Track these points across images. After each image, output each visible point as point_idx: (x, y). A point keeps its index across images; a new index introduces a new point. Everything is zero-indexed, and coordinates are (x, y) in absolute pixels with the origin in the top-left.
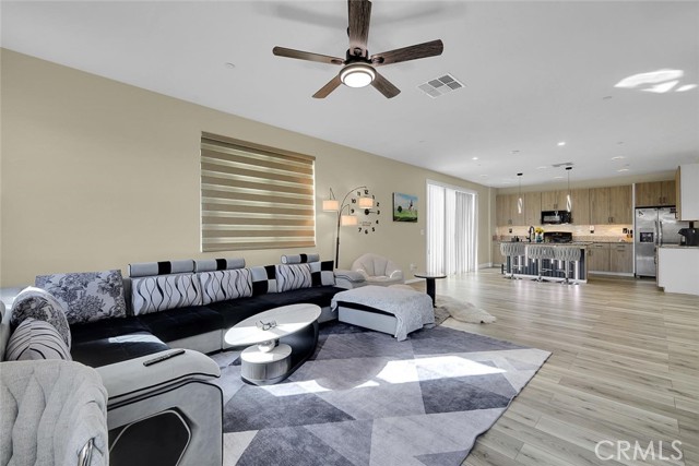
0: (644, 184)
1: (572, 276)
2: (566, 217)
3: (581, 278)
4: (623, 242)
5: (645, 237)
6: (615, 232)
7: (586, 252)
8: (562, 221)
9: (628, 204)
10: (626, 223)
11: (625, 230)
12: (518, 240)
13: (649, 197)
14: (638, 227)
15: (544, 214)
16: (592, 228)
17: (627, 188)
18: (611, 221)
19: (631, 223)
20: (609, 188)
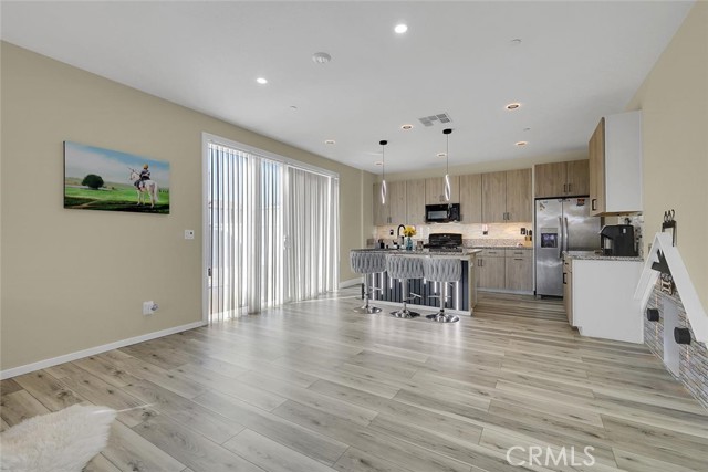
0: (546, 165)
1: (451, 305)
2: (454, 212)
3: (463, 308)
4: (522, 248)
5: (548, 242)
6: (511, 233)
7: (470, 266)
8: (450, 219)
9: (526, 195)
10: (525, 221)
11: (523, 230)
12: (382, 245)
13: (552, 184)
14: (539, 226)
15: (430, 208)
16: (485, 227)
17: (525, 173)
18: (507, 218)
19: (530, 221)
20: (505, 173)
